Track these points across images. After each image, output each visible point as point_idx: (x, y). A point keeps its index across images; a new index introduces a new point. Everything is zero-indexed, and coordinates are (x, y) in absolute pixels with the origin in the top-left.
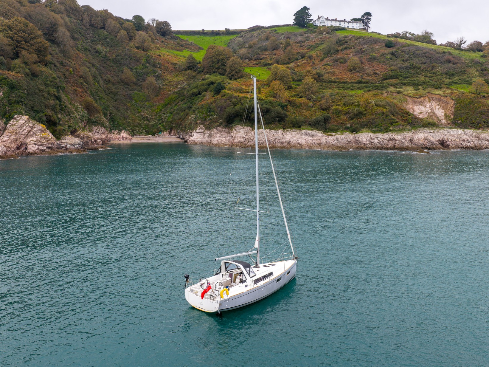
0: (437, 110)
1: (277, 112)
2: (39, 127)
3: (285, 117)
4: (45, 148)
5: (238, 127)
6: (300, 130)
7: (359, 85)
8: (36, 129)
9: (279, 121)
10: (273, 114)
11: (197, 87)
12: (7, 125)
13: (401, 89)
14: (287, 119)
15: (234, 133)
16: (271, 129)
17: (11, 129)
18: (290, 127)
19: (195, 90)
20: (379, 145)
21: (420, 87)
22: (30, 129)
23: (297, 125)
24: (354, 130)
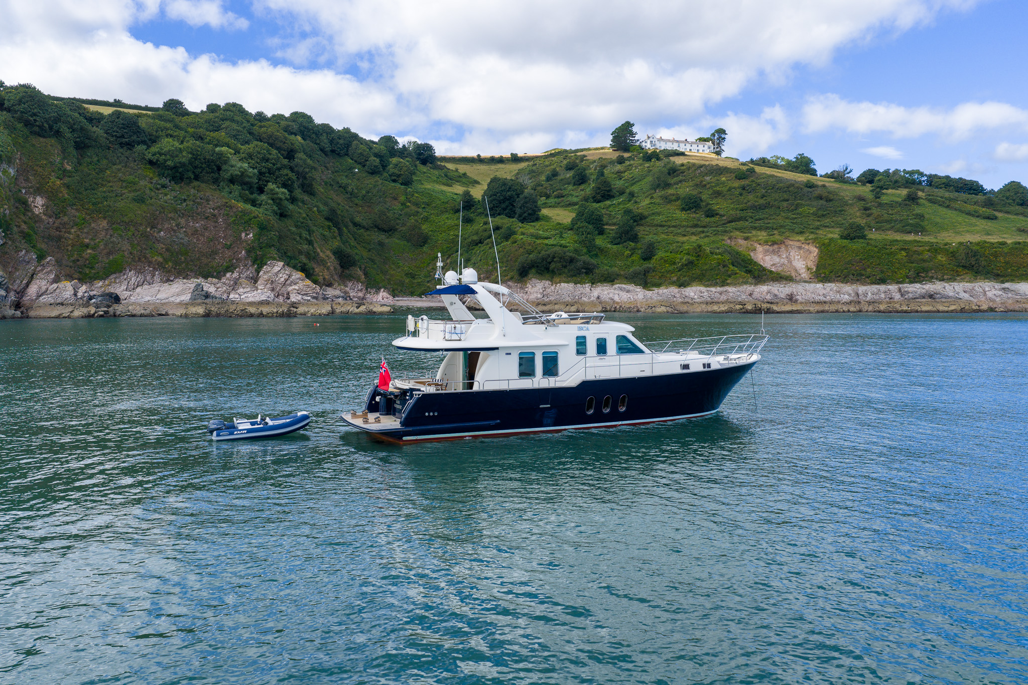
0: (796, 261)
1: (584, 262)
2: (297, 275)
3: (593, 269)
4: (309, 298)
5: (534, 281)
6: (613, 285)
7: (694, 230)
8: (293, 277)
9: (587, 273)
10: (579, 264)
11: (477, 233)
12: (259, 272)
13: (750, 235)
14: (597, 271)
15: (529, 287)
16: (576, 284)
17: (265, 277)
18: (600, 281)
19: (475, 238)
20: (709, 299)
21: (776, 232)
22: (287, 277)
23: (610, 279)
24: (682, 285)
